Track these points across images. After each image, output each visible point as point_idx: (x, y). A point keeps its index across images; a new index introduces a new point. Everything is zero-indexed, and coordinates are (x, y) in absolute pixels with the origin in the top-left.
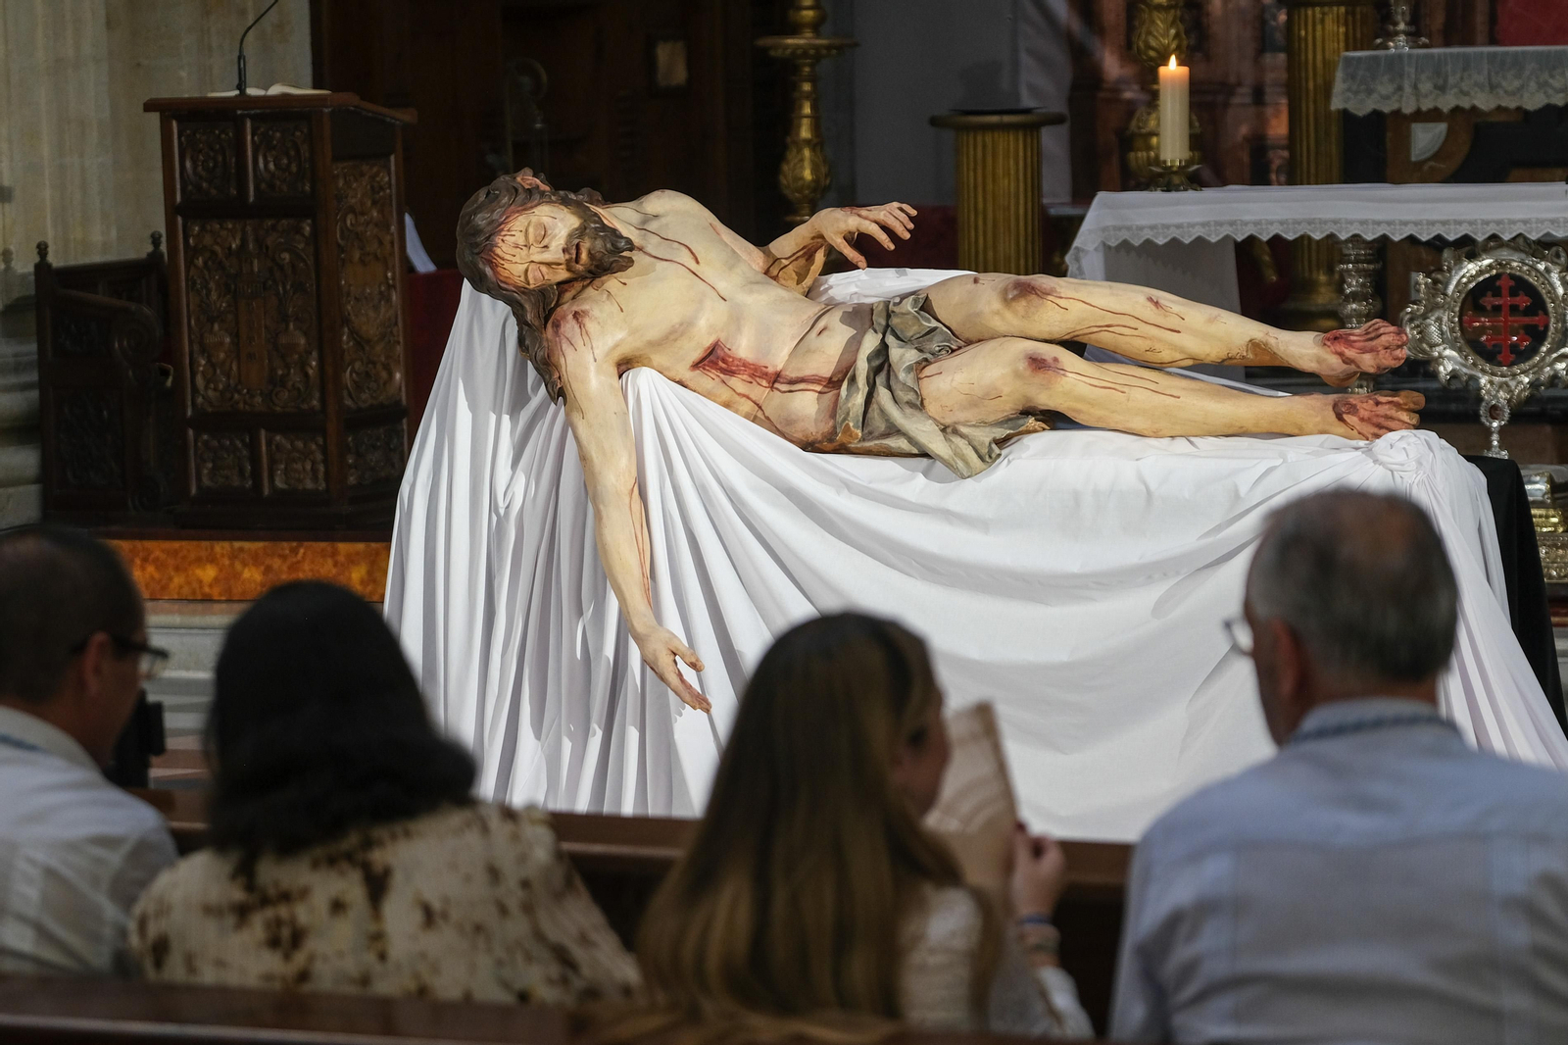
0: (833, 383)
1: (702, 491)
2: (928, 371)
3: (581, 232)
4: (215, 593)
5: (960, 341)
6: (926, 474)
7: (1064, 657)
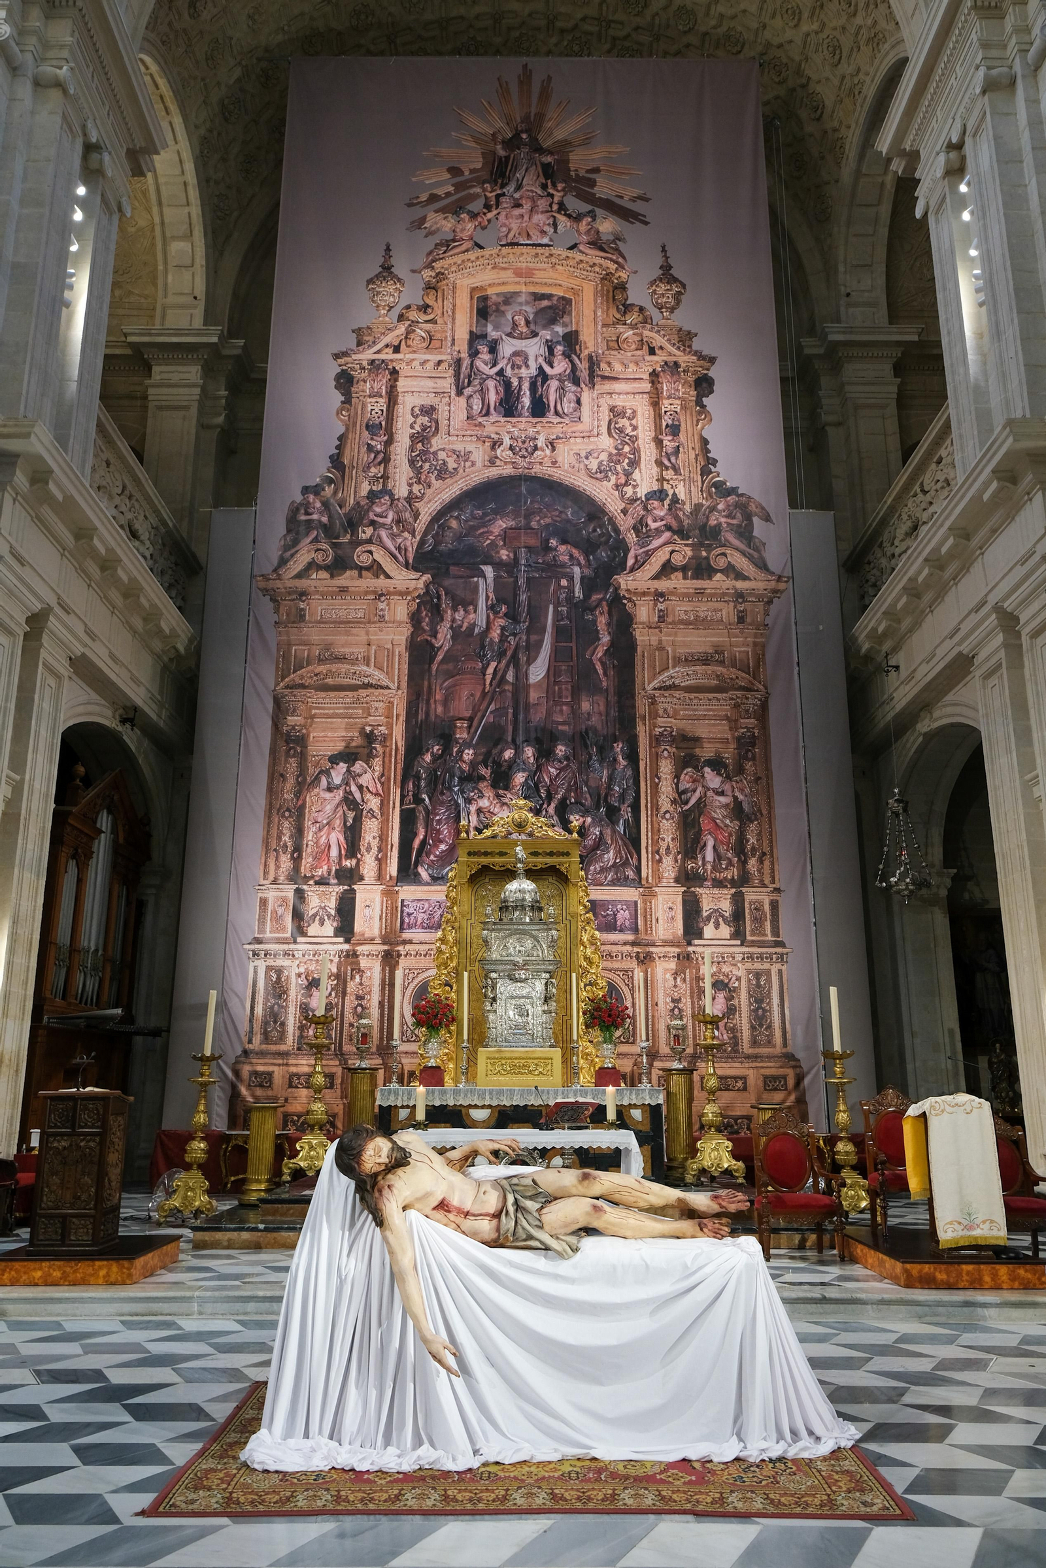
0: (497, 1216)
1: (440, 1266)
2: (544, 1211)
3: (393, 1149)
4: (40, 1282)
5: (551, 1198)
6: (545, 1257)
7: (614, 1342)
